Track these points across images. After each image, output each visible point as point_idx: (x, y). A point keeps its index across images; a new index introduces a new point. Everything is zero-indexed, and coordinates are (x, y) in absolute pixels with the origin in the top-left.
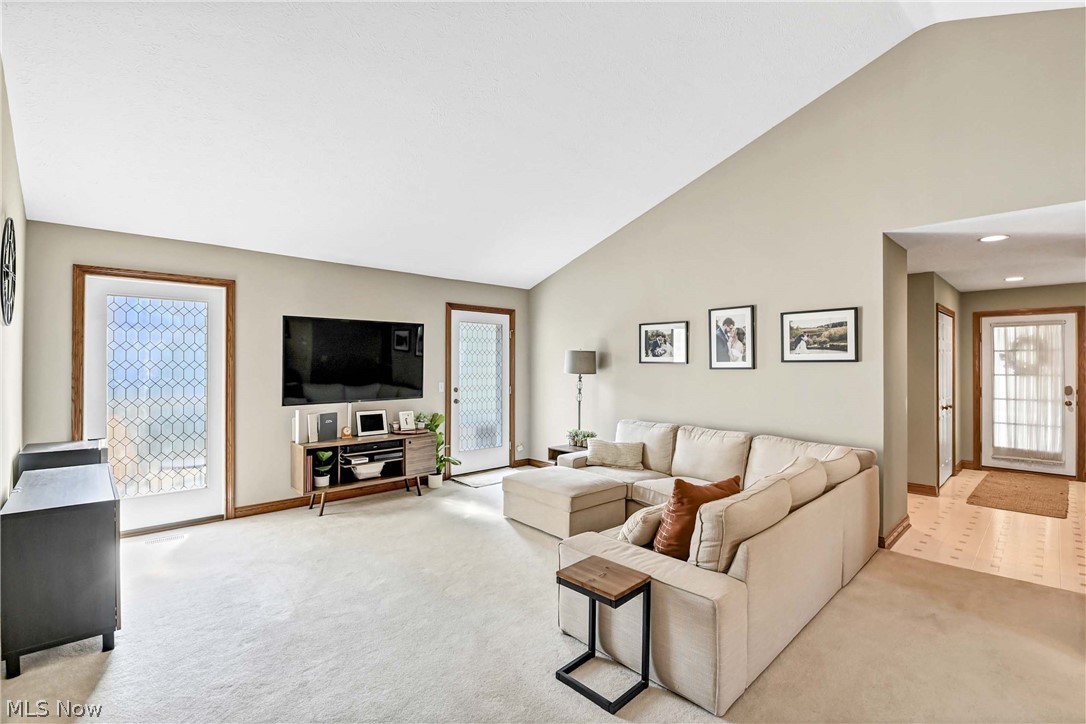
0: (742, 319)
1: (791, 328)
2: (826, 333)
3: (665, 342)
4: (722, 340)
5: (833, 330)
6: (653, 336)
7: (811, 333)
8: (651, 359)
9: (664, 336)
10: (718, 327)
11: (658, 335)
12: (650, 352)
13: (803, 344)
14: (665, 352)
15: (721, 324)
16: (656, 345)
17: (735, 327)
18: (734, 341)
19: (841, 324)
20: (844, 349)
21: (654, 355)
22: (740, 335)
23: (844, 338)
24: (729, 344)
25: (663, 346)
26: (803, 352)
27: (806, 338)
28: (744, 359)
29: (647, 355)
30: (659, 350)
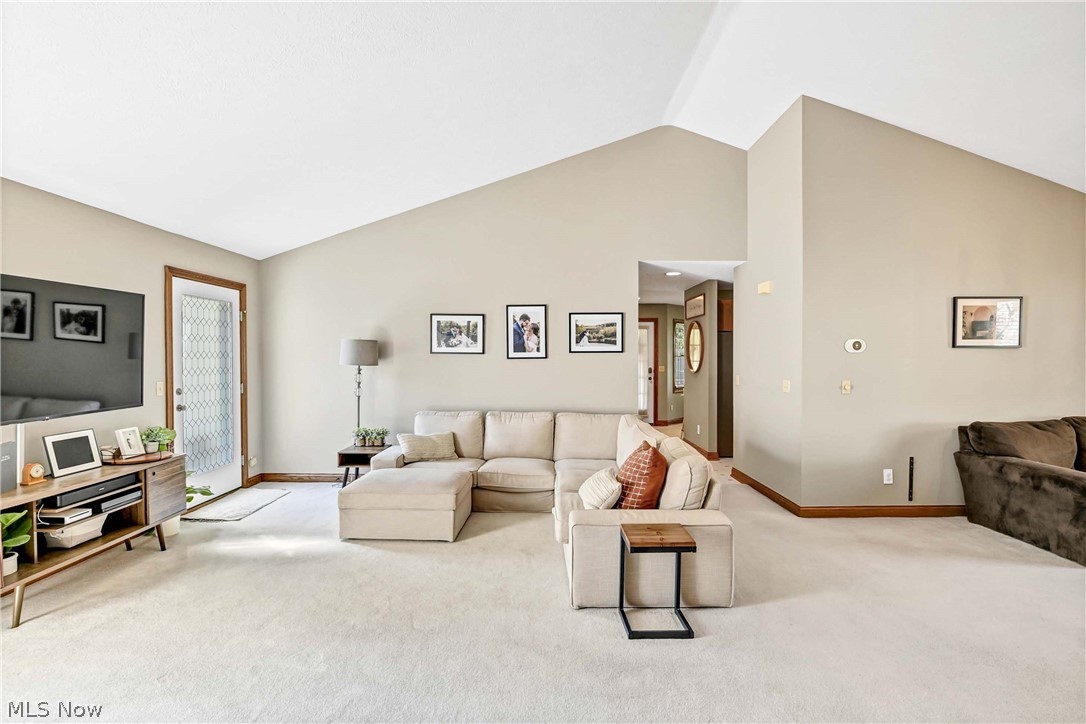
0: (536, 316)
1: (577, 326)
2: (602, 331)
3: (461, 333)
4: (519, 334)
5: (607, 329)
6: (446, 326)
7: (591, 331)
8: (444, 349)
9: (459, 327)
10: (515, 321)
11: (452, 325)
12: (442, 342)
13: (585, 338)
14: (461, 342)
15: (517, 319)
16: (450, 335)
17: (530, 323)
18: (529, 335)
19: (612, 325)
20: (614, 343)
21: (448, 346)
22: (536, 330)
23: (614, 335)
24: (525, 337)
25: (458, 337)
26: (585, 345)
27: (587, 334)
28: (538, 350)
29: (439, 345)
30: (453, 341)
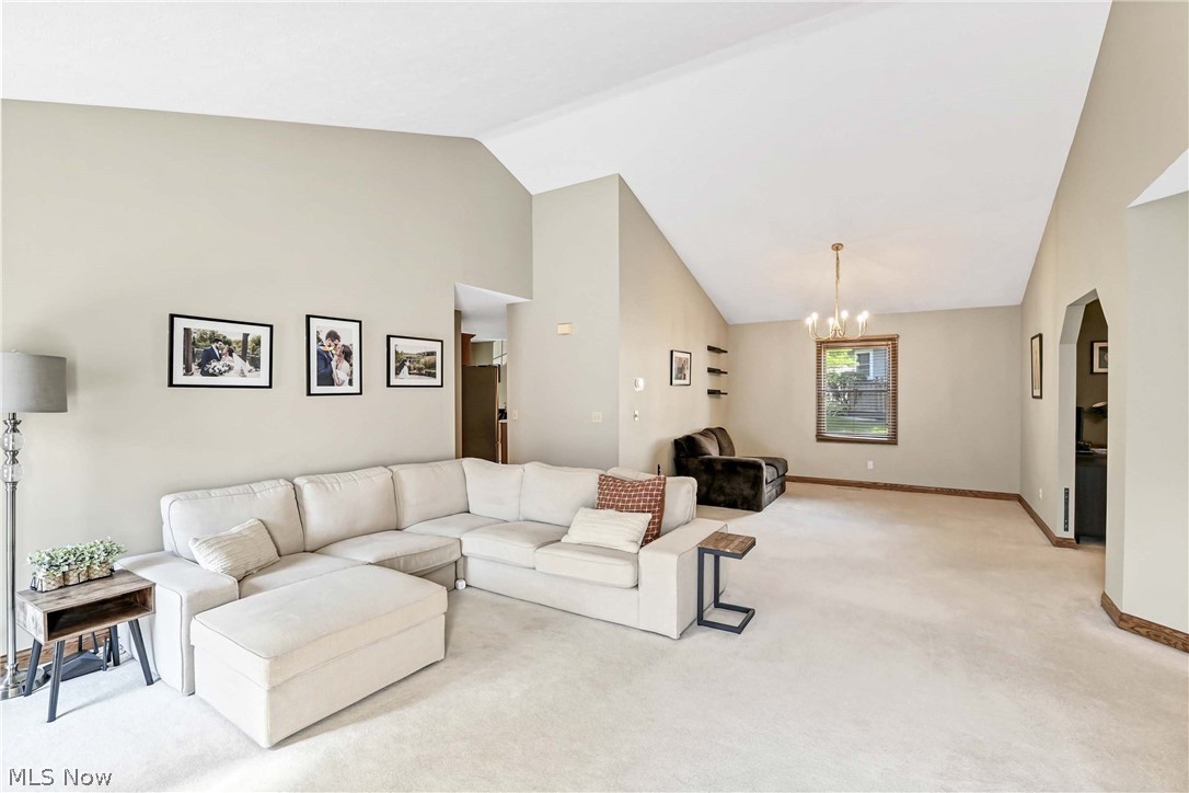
0: (349, 335)
1: (396, 352)
2: (422, 360)
3: (231, 352)
4: (324, 359)
5: (427, 358)
6: (202, 339)
7: (410, 358)
8: (197, 378)
9: (228, 343)
10: (319, 340)
11: (214, 338)
12: (194, 367)
13: (405, 369)
14: (230, 368)
15: (323, 337)
16: (210, 356)
17: (341, 343)
18: (338, 362)
19: (433, 354)
20: (434, 375)
21: (205, 373)
22: (347, 354)
23: (433, 366)
24: (333, 364)
25: (227, 360)
26: (405, 378)
27: (408, 363)
28: (351, 383)
29: (188, 371)
30: (215, 365)
